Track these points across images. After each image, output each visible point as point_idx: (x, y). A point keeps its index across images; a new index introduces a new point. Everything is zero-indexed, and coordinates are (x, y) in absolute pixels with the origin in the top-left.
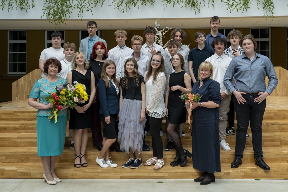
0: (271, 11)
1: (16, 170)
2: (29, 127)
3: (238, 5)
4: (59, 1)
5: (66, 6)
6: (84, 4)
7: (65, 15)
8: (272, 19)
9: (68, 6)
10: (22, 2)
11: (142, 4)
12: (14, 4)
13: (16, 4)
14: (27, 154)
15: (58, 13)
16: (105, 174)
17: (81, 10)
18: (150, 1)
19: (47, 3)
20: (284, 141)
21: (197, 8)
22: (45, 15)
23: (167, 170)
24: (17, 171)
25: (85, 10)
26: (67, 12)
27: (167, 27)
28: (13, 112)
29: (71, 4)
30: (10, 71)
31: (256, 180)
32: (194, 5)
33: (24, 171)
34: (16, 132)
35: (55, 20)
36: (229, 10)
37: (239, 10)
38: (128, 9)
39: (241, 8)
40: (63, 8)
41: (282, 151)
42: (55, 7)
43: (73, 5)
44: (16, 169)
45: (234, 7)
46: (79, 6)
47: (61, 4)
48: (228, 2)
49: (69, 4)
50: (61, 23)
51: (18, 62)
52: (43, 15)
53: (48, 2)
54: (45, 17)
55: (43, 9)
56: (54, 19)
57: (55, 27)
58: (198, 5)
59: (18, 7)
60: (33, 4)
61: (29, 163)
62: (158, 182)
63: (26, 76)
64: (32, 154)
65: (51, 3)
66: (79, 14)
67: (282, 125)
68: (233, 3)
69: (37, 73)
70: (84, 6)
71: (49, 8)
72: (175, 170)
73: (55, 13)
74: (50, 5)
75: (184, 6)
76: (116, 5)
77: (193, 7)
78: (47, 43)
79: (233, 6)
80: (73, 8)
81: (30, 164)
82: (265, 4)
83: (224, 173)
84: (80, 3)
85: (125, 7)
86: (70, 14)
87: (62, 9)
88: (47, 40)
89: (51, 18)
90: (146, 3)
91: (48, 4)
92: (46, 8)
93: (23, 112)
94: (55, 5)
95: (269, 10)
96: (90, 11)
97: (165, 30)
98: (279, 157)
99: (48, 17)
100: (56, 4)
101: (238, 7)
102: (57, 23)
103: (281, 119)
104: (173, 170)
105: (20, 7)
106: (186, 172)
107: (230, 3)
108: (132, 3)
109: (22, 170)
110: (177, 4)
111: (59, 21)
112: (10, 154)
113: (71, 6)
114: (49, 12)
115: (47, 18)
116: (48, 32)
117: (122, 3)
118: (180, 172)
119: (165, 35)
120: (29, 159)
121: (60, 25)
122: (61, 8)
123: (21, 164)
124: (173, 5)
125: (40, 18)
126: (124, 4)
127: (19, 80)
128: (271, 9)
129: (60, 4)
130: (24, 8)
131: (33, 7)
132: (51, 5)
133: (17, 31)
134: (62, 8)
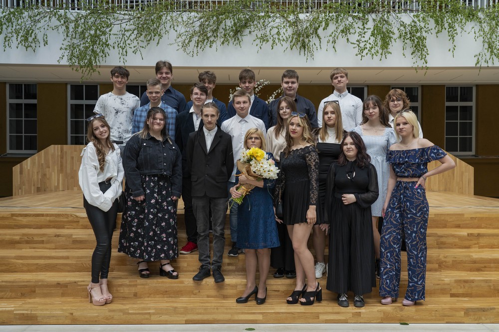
0: (423, 60)
1: (13, 311)
2: (36, 239)
3: (373, 49)
4: (88, 36)
5: (99, 44)
6: (129, 41)
7: (97, 58)
8: (424, 71)
9: (102, 45)
10: (26, 37)
11: (223, 43)
12: (14, 39)
13: (17, 38)
14: (30, 284)
15: (86, 54)
16: (161, 316)
17: (124, 50)
18: (235, 39)
19: (68, 39)
20: (445, 262)
21: (310, 51)
22: (66, 58)
23: (260, 310)
24: (15, 312)
25: (130, 51)
26: (101, 54)
27: (262, 80)
28: (9, 214)
29: (107, 41)
30: (11, 149)
31: (401, 324)
32: (305, 48)
33: (26, 312)
34: (14, 248)
35: (81, 67)
36: (360, 56)
37: (374, 56)
38: (200, 51)
39: (378, 52)
40: (95, 46)
41: (442, 279)
42: (82, 46)
43: (110, 42)
44: (13, 309)
45: (366, 51)
46: (121, 45)
47: (91, 41)
48: (358, 43)
49: (104, 41)
50: (92, 71)
51: (23, 135)
52: (62, 58)
53: (70, 38)
54: (65, 62)
55: (61, 49)
56: (80, 64)
57: (81, 78)
58: (311, 47)
59: (20, 44)
60: (46, 40)
61: (35, 298)
62: (246, 329)
63: (36, 156)
64: (40, 284)
65: (75, 38)
66: (122, 57)
67: (442, 236)
68: (366, 44)
69: (53, 152)
70: (129, 45)
71: (72, 47)
72: (273, 309)
73: (82, 56)
74: (72, 41)
75: (289, 48)
76: (180, 44)
77: (303, 50)
78: (71, 105)
79: (366, 49)
80: (111, 48)
81: (37, 300)
82: (415, 48)
83: (353, 314)
84: (123, 39)
85: (196, 47)
86: (105, 56)
87: (93, 50)
88: (71, 99)
89: (76, 62)
90: (229, 42)
91: (70, 41)
92: (66, 47)
93: (26, 215)
94: (82, 43)
95: (421, 57)
96: (138, 52)
97: (259, 85)
98: (437, 287)
99: (70, 61)
100: (83, 41)
101: (373, 51)
102: (84, 71)
103: (440, 228)
104: (270, 309)
105: (23, 45)
106: (292, 313)
107: (360, 45)
108: (206, 41)
109: (23, 310)
110: (278, 44)
111: (89, 69)
112: (3, 284)
113: (108, 45)
114: (72, 53)
115: (68, 64)
116: (72, 86)
117: (190, 41)
118: (283, 313)
119: (258, 92)
120: (35, 292)
121: (90, 74)
122: (91, 47)
123: (21, 301)
124: (272, 46)
125: (58, 64)
126: (193, 44)
127: (24, 162)
128: (424, 56)
129: (89, 40)
130: (30, 46)
131: (45, 45)
132: (75, 41)
133: (22, 85)
134: (93, 48)
